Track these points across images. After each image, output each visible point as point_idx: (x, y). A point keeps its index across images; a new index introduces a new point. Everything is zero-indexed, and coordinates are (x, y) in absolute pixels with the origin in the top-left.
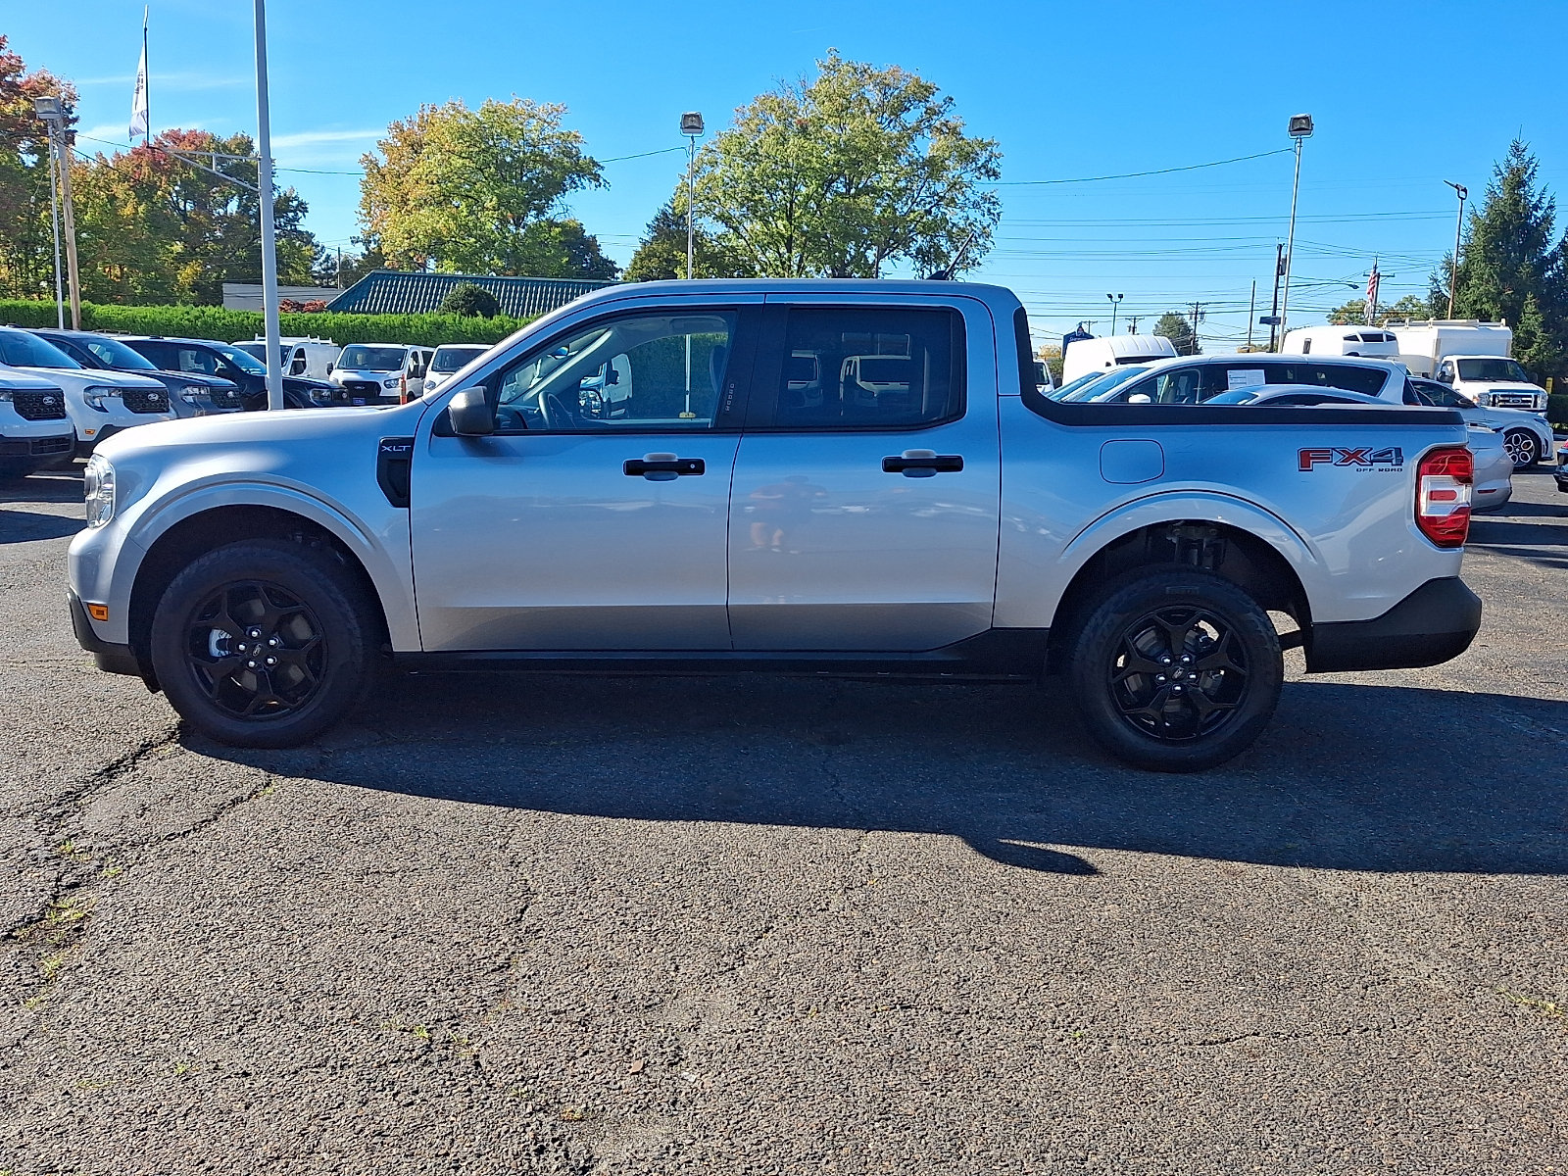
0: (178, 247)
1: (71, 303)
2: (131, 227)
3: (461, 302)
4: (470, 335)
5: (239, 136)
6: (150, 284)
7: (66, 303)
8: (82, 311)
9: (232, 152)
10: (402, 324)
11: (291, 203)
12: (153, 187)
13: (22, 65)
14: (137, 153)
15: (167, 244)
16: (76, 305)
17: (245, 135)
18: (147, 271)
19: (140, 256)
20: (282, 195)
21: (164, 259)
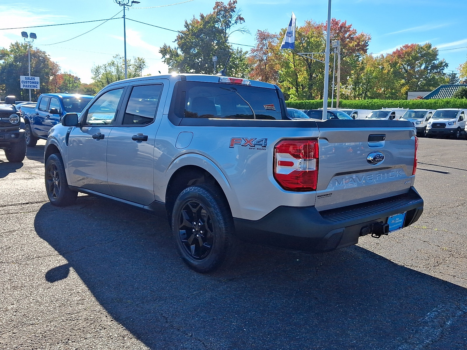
0: (403, 81)
1: (337, 100)
2: (386, 76)
3: (459, 94)
4: (458, 106)
5: (427, 44)
6: (392, 93)
7: (335, 100)
8: (339, 102)
9: (424, 49)
10: (435, 103)
11: (443, 64)
12: (396, 63)
13: (356, 32)
14: (394, 53)
15: (399, 80)
16: (338, 100)
17: (429, 43)
18: (392, 89)
19: (389, 84)
20: (440, 61)
21: (397, 85)
